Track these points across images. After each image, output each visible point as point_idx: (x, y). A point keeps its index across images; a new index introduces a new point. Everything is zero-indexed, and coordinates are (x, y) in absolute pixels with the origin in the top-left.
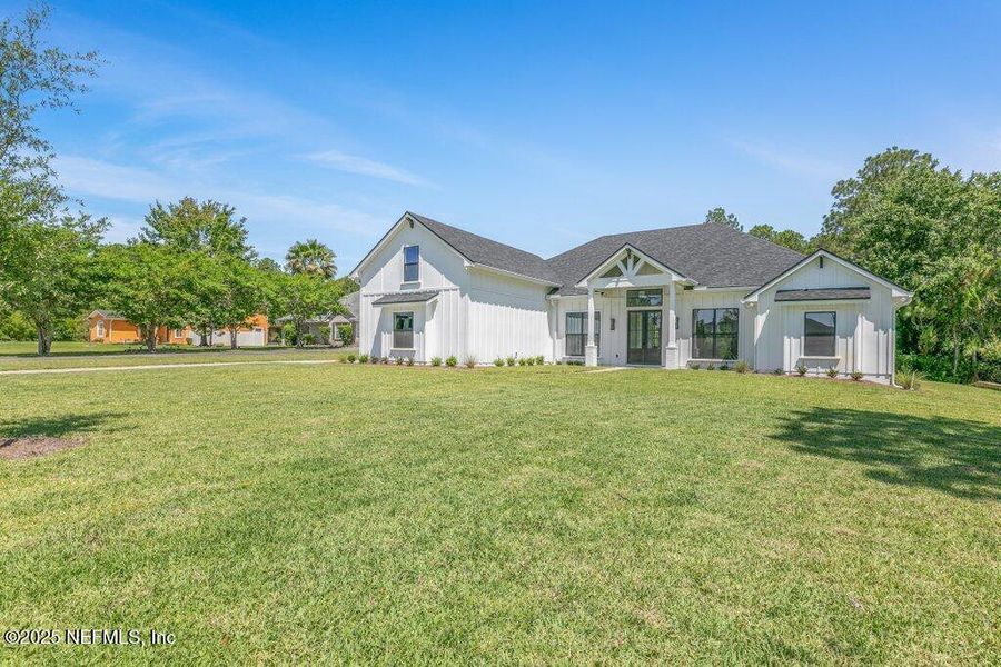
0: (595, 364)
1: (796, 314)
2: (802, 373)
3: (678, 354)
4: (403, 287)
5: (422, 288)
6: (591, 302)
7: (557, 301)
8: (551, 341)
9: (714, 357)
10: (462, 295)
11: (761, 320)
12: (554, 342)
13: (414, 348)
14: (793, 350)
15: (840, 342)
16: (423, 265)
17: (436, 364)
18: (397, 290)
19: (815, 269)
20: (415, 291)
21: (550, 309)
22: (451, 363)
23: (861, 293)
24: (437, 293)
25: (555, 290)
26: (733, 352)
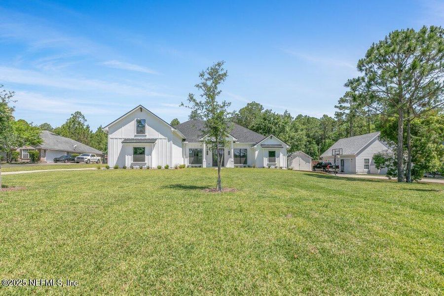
0: (205, 167)
1: (266, 151)
2: (269, 167)
3: (230, 164)
4: (135, 136)
5: (147, 137)
6: (205, 145)
7: (186, 144)
8: (183, 159)
9: (240, 163)
10: (169, 141)
11: (257, 153)
12: (184, 160)
13: (146, 162)
14: (266, 161)
15: (276, 159)
16: (147, 128)
17: (159, 168)
18: (133, 137)
19: (270, 140)
20: (143, 138)
21: (183, 146)
22: (167, 167)
23: (280, 146)
24: (156, 139)
25: (184, 140)
26: (245, 162)
